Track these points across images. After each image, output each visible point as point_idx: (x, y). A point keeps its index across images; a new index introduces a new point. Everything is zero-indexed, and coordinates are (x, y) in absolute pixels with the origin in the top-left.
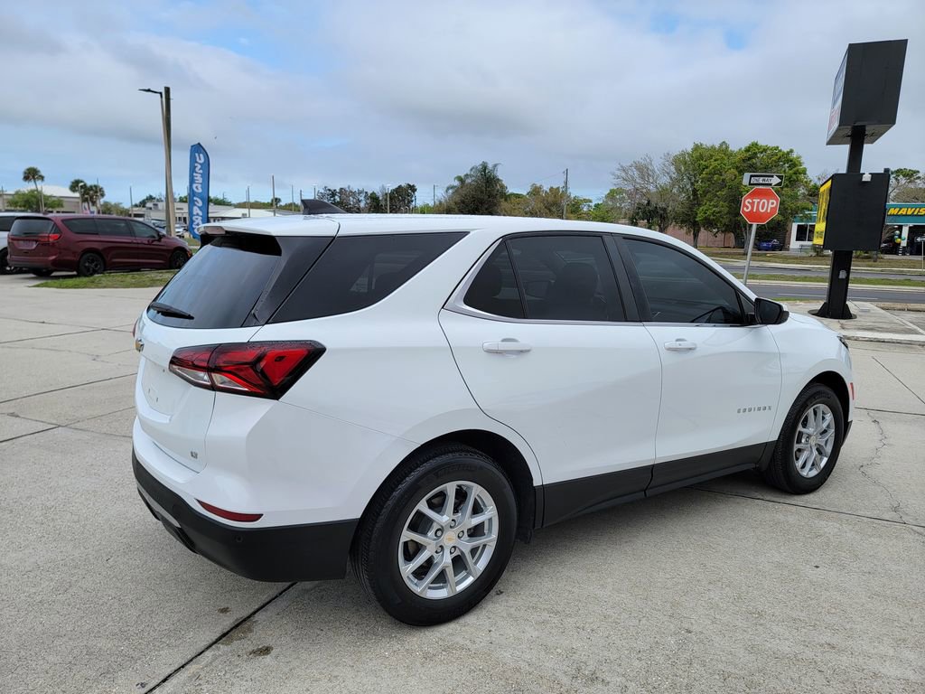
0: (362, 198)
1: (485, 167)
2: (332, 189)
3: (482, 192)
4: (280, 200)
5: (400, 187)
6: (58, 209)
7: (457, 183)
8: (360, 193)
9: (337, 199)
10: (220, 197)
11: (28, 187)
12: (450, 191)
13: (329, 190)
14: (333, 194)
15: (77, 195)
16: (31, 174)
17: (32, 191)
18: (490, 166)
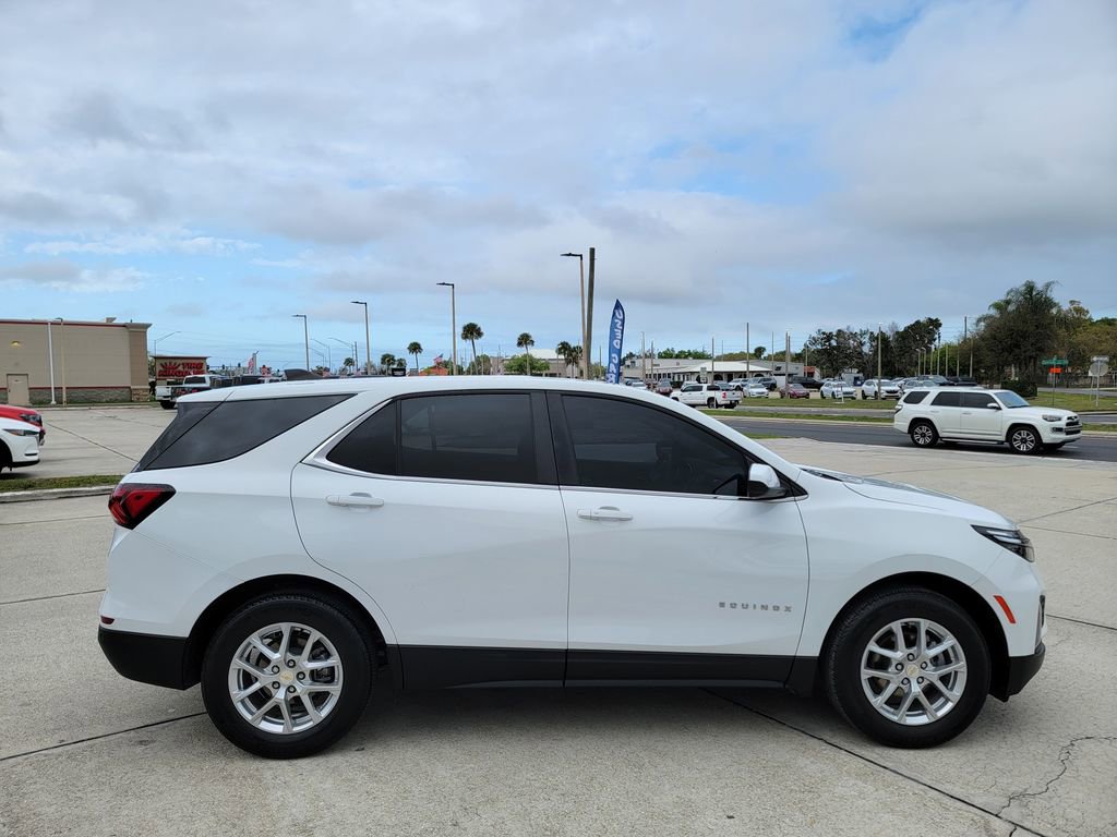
0: (866, 339)
1: (1030, 288)
2: (828, 332)
3: (1025, 322)
4: (764, 349)
5: (918, 322)
6: (547, 372)
7: (993, 312)
8: (863, 334)
9: (834, 343)
10: (700, 350)
11: (520, 352)
12: (982, 324)
13: (824, 333)
14: (829, 337)
15: (562, 357)
16: (525, 340)
17: (525, 356)
18: (1039, 286)
